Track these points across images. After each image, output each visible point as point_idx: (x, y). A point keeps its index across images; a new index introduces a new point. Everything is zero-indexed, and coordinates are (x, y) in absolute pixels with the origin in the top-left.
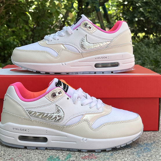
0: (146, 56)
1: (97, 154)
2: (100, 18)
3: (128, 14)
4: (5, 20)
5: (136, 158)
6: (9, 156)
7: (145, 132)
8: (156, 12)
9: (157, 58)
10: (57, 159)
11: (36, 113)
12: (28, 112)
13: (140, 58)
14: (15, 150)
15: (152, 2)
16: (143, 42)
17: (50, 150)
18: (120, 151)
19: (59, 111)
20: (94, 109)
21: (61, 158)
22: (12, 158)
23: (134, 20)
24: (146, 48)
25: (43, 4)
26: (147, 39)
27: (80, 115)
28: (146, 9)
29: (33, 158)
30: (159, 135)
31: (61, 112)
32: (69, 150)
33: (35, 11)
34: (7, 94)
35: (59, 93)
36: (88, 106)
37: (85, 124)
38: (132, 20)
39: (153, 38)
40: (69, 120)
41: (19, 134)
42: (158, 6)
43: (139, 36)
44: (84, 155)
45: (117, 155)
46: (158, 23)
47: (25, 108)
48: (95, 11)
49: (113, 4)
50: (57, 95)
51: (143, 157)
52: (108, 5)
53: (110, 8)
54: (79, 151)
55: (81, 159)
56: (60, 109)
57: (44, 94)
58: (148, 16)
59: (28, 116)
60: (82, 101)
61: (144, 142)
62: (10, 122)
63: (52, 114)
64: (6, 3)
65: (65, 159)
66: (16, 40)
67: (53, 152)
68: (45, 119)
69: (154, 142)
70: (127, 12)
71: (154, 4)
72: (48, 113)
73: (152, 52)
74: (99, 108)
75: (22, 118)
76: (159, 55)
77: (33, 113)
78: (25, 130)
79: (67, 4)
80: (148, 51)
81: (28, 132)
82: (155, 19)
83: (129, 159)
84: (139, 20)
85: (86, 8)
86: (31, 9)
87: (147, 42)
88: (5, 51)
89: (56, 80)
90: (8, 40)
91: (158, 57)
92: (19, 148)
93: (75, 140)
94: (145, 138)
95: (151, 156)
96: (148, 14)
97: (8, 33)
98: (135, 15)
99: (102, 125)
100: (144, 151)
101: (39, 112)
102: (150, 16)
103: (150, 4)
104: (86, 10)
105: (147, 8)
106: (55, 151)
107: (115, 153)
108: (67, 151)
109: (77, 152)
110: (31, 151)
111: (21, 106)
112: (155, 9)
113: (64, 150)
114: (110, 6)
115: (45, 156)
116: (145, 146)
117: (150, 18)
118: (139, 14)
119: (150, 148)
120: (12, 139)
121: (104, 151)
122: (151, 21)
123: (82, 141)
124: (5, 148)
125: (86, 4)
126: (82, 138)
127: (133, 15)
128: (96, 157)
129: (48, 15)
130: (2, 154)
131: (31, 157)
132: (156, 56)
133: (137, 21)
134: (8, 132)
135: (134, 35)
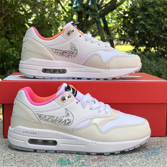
0: (148, 69)
1: (105, 156)
2: (100, 30)
3: (129, 27)
4: (4, 32)
5: (145, 160)
6: (20, 158)
7: (151, 138)
8: (158, 25)
9: (159, 71)
10: (67, 161)
11: (45, 116)
12: (38, 116)
13: (142, 70)
14: (25, 153)
15: (154, 14)
16: (144, 55)
17: (59, 153)
18: (128, 155)
19: (68, 115)
20: (103, 113)
21: (71, 160)
22: (22, 160)
23: (135, 33)
24: (148, 61)
25: (42, 15)
26: (148, 52)
27: (89, 119)
28: (147, 21)
29: (43, 160)
30: (166, 141)
31: (70, 115)
32: (78, 153)
33: (34, 23)
34: (17, 97)
35: (69, 97)
36: (97, 111)
37: (94, 127)
38: (133, 33)
39: (154, 51)
40: (79, 124)
41: (29, 137)
42: (160, 18)
43: (140, 49)
44: (93, 158)
45: (125, 158)
46: (159, 35)
47: (36, 112)
48: (96, 23)
49: (112, 17)
50: (66, 99)
51: (151, 160)
52: (107, 18)
53: (109, 21)
54: (89, 154)
55: (90, 161)
56: (69, 113)
57: (54, 98)
58: (149, 28)
59: (39, 119)
60: (91, 105)
61: (152, 147)
62: (20, 126)
63: (62, 118)
64: (5, 14)
65: (75, 161)
66: (15, 52)
67: (63, 155)
68: (54, 123)
69: (161, 147)
70: (128, 24)
71: (155, 16)
72: (58, 117)
73: (154, 65)
74: (107, 112)
75: (32, 122)
76: (162, 67)
77: (43, 116)
78: (35, 133)
79: (67, 16)
80: (150, 64)
81: (38, 136)
82: (157, 32)
83: (138, 161)
84: (140, 32)
85: (86, 20)
86: (30, 21)
87: (149, 55)
88: (3, 63)
89: (65, 85)
90: (7, 51)
91: (160, 69)
92: (29, 152)
93: (84, 144)
94: (152, 143)
95: (159, 159)
96: (149, 27)
97: (7, 45)
98: (137, 28)
99: (111, 129)
100: (152, 155)
101: (49, 116)
102: (151, 28)
103: (151, 17)
104: (86, 22)
105: (149, 20)
106: (64, 154)
107: (123, 156)
108: (76, 154)
109: (86, 155)
110: (41, 154)
111: (31, 109)
112: (156, 21)
113: (73, 153)
114: (109, 19)
115: (54, 158)
116: (153, 150)
117: (151, 31)
118: (140, 27)
119: (158, 152)
120: (22, 142)
121: (113, 154)
122: (152, 34)
123: (91, 144)
124: (15, 152)
125: (86, 16)
126: (91, 141)
127: (134, 27)
128: (105, 160)
129: (48, 27)
130: (12, 156)
131: (41, 159)
132: (158, 69)
133: (138, 34)
134: (18, 135)
135: (135, 48)
